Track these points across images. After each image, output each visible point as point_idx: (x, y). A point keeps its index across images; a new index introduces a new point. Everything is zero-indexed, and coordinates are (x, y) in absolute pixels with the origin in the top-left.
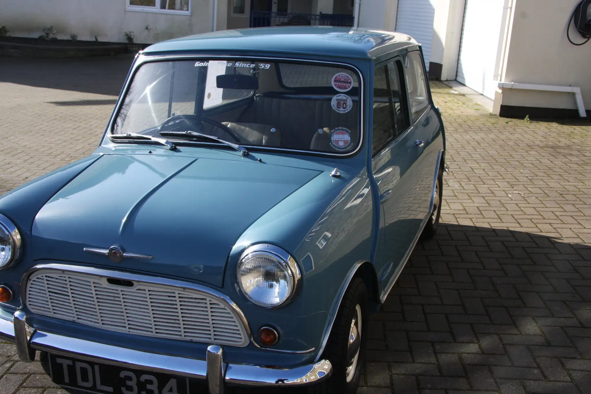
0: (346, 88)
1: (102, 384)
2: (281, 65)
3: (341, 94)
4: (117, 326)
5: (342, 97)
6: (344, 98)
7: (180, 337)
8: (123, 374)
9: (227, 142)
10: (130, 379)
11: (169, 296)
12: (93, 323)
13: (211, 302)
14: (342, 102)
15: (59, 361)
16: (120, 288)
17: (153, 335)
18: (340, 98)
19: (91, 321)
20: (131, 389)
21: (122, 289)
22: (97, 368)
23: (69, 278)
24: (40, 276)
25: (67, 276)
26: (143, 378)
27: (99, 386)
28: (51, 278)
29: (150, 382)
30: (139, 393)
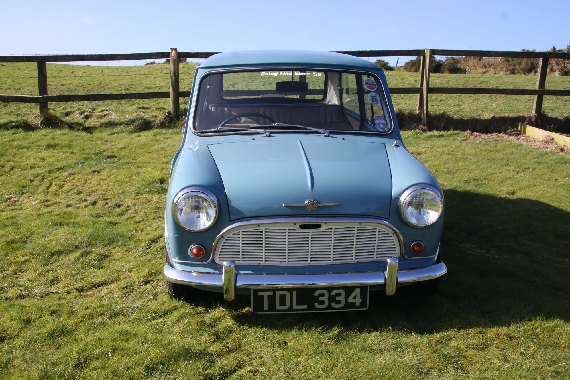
0: (373, 89)
1: (298, 304)
2: (329, 73)
3: (373, 93)
4: (300, 261)
5: (373, 94)
6: (375, 95)
7: (352, 260)
8: (316, 294)
9: (313, 129)
10: (323, 295)
11: (349, 231)
12: (280, 263)
13: (380, 230)
14: (374, 98)
15: (260, 294)
16: (310, 231)
17: (331, 262)
18: (372, 95)
19: (277, 261)
20: (322, 303)
21: (313, 231)
22: (295, 293)
23: (266, 229)
24: (236, 232)
25: (264, 228)
26: (333, 293)
27: (295, 307)
28: (248, 232)
29: (339, 295)
30: (330, 305)
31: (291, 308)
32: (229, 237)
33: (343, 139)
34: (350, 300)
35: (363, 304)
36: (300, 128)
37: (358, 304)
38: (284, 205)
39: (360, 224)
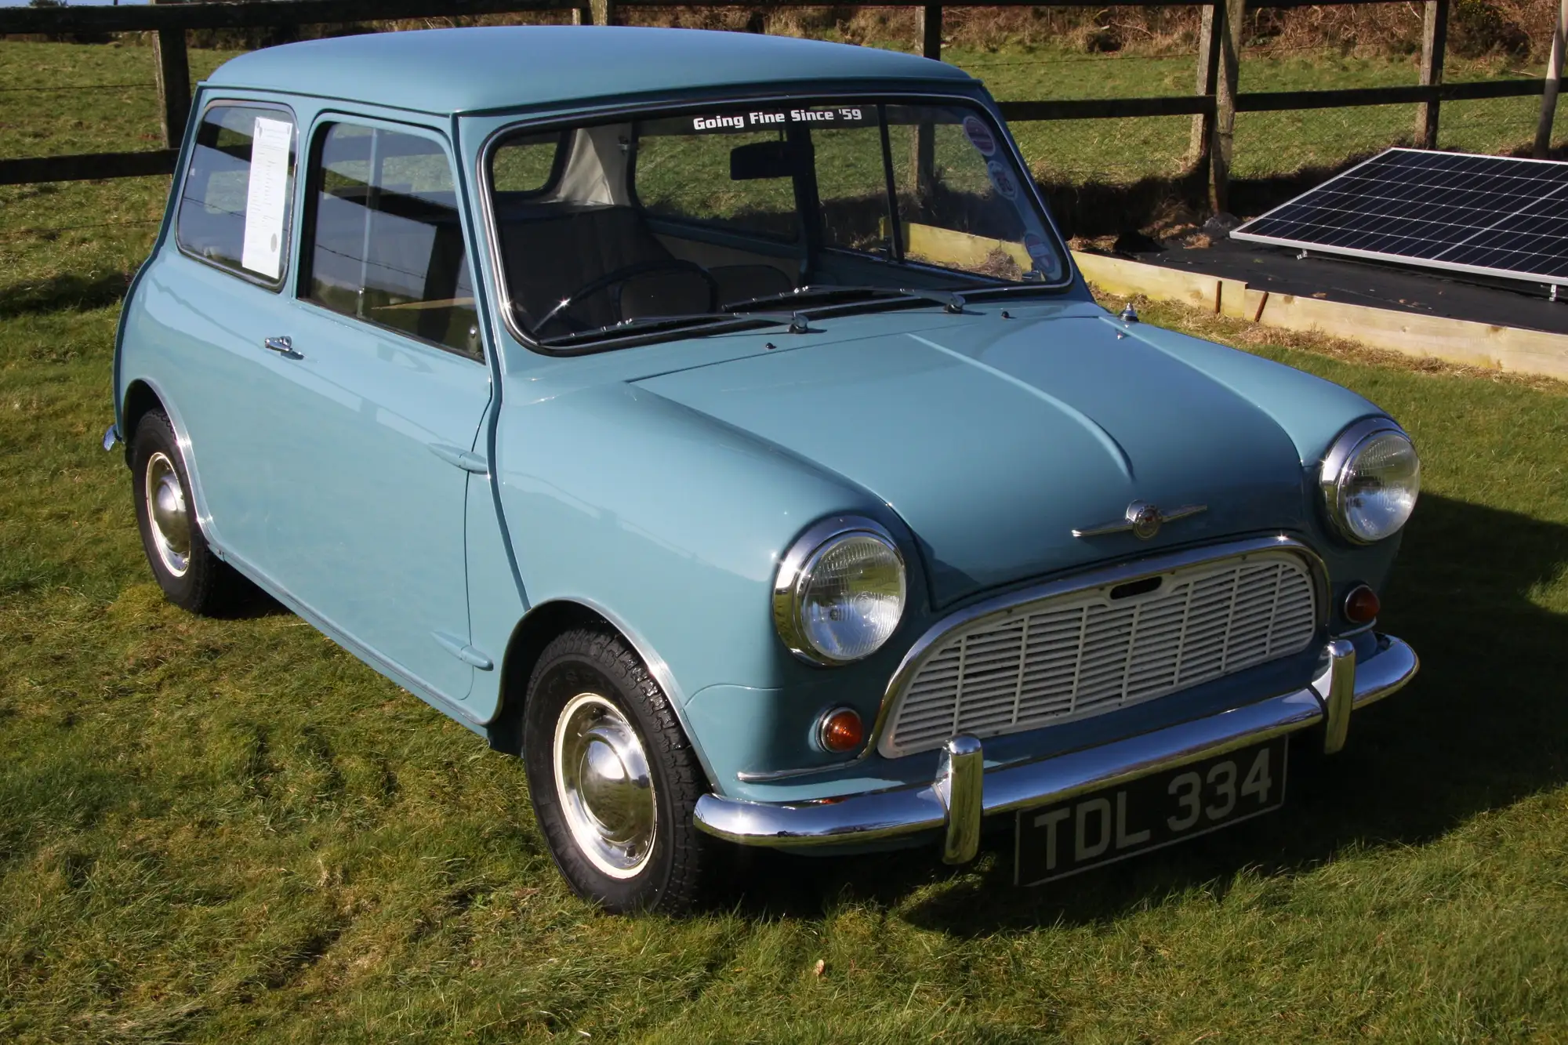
0: (990, 149)
1: (1129, 830)
3: (993, 161)
4: (1101, 700)
5: (995, 166)
6: (1000, 169)
7: (1218, 672)
8: (1172, 789)
10: (1187, 789)
11: (1221, 584)
12: (1054, 717)
13: (1284, 569)
14: (1002, 178)
15: (1040, 821)
16: (1138, 600)
17: (1175, 687)
18: (994, 169)
19: (1045, 714)
20: (1185, 812)
21: (1144, 601)
22: (1122, 797)
23: (1031, 617)
24: (951, 644)
25: (1026, 617)
26: (1211, 777)
27: (1123, 841)
28: (980, 636)
29: (1222, 778)
30: (1203, 813)
31: (1112, 850)
32: (931, 663)
33: (1006, 315)
34: (1248, 787)
35: (1273, 793)
36: (868, 295)
37: (1263, 798)
38: (1076, 533)
39: (1244, 557)
